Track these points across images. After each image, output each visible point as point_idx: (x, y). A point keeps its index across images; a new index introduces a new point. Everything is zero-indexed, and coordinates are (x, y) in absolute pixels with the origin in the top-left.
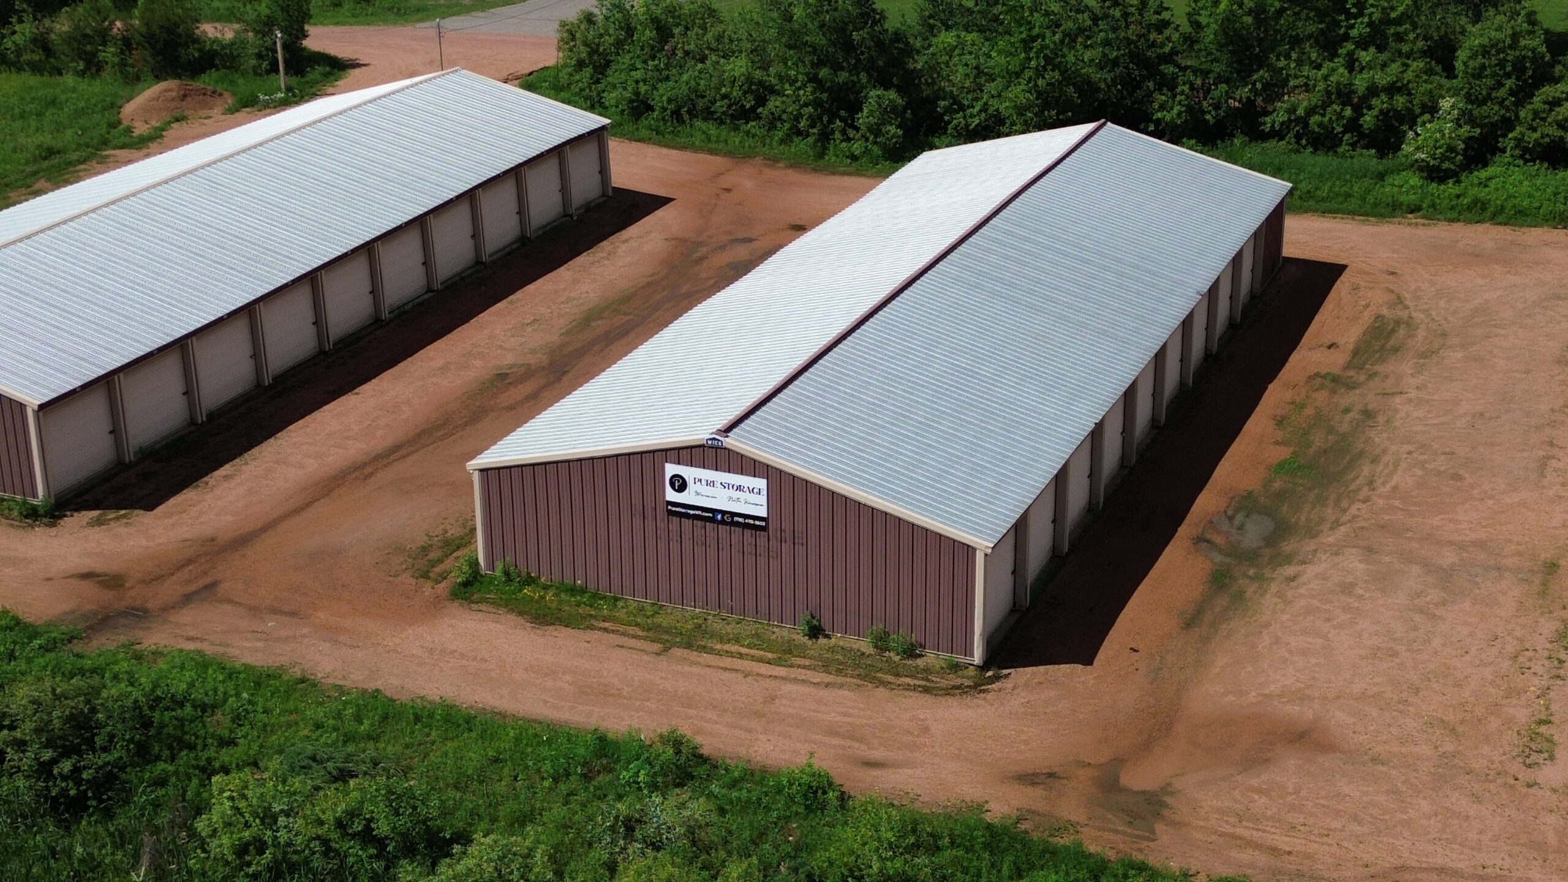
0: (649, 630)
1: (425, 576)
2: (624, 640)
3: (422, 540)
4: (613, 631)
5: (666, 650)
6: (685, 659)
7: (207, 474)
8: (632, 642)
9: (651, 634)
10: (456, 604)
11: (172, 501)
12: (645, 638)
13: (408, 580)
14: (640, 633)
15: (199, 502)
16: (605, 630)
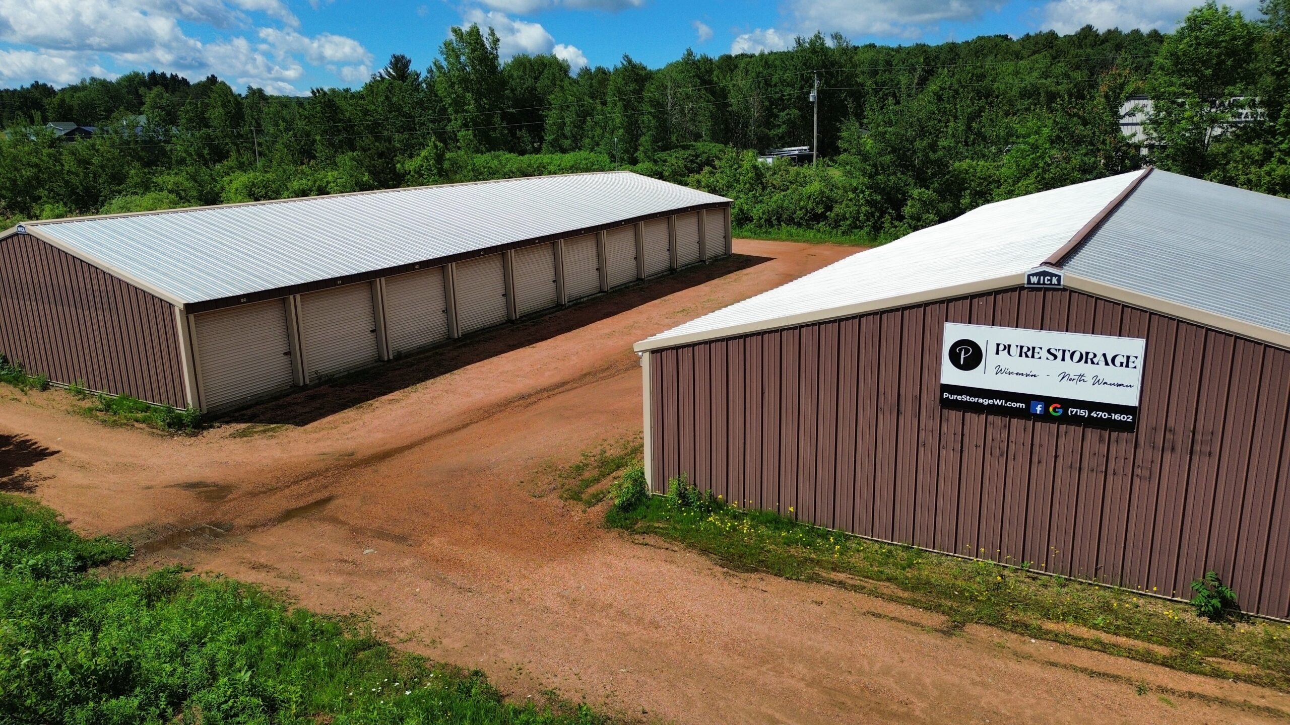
0: (915, 588)
1: (576, 496)
2: (879, 605)
3: (577, 460)
4: (855, 588)
5: (958, 626)
6: (999, 645)
7: (374, 398)
8: (892, 609)
9: (918, 596)
10: (614, 533)
11: (329, 418)
12: (914, 603)
13: (554, 501)
14: (901, 593)
15: (355, 420)
16: (841, 584)
